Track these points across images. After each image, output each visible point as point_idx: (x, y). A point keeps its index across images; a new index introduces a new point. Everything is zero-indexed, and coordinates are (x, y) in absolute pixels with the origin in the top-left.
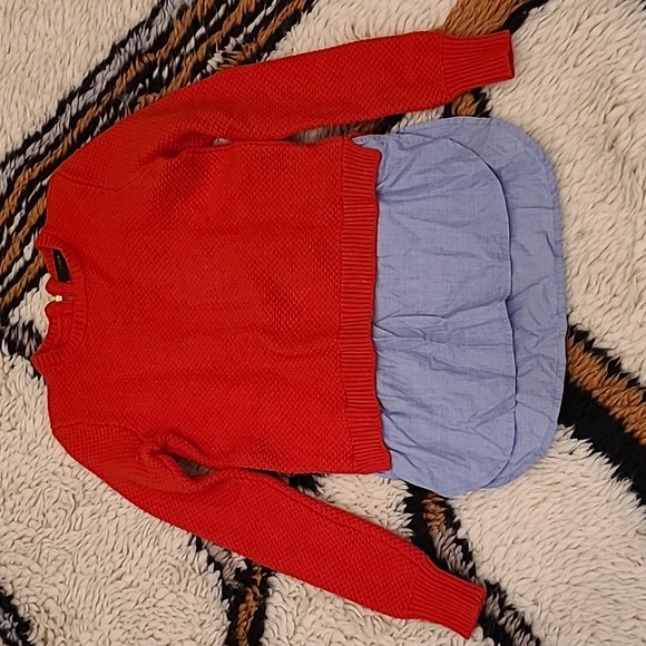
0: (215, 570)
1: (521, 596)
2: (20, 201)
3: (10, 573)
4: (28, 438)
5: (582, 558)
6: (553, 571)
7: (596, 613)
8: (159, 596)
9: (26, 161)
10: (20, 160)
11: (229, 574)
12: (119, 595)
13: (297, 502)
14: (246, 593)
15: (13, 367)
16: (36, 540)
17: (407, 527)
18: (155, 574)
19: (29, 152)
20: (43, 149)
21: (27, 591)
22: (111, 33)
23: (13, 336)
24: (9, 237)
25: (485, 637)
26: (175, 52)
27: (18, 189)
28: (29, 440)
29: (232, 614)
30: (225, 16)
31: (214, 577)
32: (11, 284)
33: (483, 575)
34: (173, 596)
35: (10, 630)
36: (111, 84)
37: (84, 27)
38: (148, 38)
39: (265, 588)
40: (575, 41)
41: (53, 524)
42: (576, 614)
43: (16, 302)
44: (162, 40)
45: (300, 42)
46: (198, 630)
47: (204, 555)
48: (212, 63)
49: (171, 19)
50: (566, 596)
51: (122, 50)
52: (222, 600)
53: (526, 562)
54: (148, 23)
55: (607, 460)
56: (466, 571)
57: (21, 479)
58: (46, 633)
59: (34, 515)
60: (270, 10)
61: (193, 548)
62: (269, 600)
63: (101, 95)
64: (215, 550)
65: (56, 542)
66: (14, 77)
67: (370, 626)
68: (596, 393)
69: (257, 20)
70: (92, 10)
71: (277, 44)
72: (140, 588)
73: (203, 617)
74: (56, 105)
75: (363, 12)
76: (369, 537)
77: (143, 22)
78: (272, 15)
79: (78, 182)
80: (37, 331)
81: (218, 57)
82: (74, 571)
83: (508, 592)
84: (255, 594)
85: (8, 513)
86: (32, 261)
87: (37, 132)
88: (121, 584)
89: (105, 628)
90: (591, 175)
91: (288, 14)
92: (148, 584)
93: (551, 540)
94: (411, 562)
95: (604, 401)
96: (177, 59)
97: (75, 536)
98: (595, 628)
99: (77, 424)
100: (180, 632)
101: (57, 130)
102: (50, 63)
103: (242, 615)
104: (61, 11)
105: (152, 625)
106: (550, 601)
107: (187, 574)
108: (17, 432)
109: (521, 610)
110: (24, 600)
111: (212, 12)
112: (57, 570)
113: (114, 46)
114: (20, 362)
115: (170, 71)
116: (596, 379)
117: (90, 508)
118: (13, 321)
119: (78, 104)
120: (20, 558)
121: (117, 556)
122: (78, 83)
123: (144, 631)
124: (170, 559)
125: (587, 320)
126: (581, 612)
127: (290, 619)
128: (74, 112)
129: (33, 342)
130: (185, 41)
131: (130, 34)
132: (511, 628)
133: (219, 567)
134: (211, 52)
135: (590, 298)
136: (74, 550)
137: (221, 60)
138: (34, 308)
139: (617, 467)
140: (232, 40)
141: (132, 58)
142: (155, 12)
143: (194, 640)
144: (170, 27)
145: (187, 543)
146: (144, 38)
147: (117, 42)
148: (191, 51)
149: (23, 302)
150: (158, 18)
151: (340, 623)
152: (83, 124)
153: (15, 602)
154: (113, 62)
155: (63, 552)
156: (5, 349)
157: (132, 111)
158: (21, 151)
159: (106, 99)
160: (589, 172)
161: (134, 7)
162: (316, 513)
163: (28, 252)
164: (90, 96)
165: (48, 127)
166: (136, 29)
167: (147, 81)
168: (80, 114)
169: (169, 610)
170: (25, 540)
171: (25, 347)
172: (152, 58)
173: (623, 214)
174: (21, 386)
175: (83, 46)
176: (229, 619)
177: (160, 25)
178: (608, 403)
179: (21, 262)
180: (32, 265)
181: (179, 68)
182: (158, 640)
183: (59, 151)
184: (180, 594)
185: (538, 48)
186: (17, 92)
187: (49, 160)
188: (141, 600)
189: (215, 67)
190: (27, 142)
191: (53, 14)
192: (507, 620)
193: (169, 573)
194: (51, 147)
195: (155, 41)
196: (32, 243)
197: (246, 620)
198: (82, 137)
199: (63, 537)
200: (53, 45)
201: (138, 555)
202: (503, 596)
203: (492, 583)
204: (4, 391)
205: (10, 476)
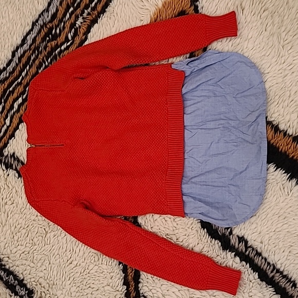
1: (254, 240)
3: (20, 269)
4: (20, 206)
5: (280, 218)
6: (267, 227)
7: (290, 242)
8: (90, 268)
12: (72, 271)
15: (8, 175)
16: (31, 252)
18: (87, 258)
19: (2, 77)
20: (8, 74)
21: (30, 276)
22: (31, 17)
23: (6, 161)
25: (241, 261)
26: (61, 21)
28: (21, 207)
29: (125, 270)
30: (81, 1)
33: (236, 233)
34: (97, 267)
35: (25, 295)
36: (34, 40)
37: (18, 16)
38: (48, 17)
41: (37, 244)
42: (281, 244)
43: (5, 145)
44: (54, 16)
45: (117, 7)
46: (110, 281)
48: (78, 23)
49: (57, 7)
50: (273, 237)
51: (37, 24)
52: (119, 265)
54: (47, 10)
55: (284, 171)
56: (228, 233)
57: (19, 226)
58: (41, 294)
59: (28, 241)
63: (30, 46)
65: (40, 252)
70: (21, 8)
71: (106, 9)
72: (81, 266)
73: (112, 274)
74: (11, 54)
77: (45, 10)
80: (17, 157)
81: (80, 20)
82: (50, 263)
83: (248, 240)
85: (16, 242)
86: (10, 125)
87: (4, 67)
88: (72, 266)
89: (68, 287)
90: (257, 45)
92: (84, 264)
93: (265, 213)
95: (276, 144)
96: (62, 24)
97: (48, 247)
98: (290, 249)
100: (102, 283)
101: (13, 64)
102: (6, 35)
103: (129, 271)
104: (7, 12)
105: (89, 282)
106: (268, 240)
108: (15, 205)
109: (255, 247)
110: (29, 280)
112: (42, 264)
113: (33, 22)
114: (12, 172)
115: (60, 30)
117: (53, 233)
118: (6, 154)
119: (20, 51)
120: (24, 262)
121: (68, 253)
122: (19, 42)
123: (85, 286)
126: (283, 243)
128: (19, 55)
129: (16, 162)
130: (65, 15)
131: (40, 16)
132: (252, 255)
134: (77, 18)
136: (48, 254)
137: (82, 21)
138: (15, 147)
139: (289, 175)
140: (86, 11)
141: (42, 27)
142: (49, 4)
143: (109, 286)
144: (57, 10)
147: (34, 21)
148: (68, 19)
149: (9, 145)
150: (51, 7)
152: (24, 60)
153: (25, 282)
154: (34, 30)
155: (43, 256)
156: (4, 167)
157: (46, 51)
159: (33, 47)
160: (256, 43)
161: (40, 4)
163: (8, 122)
164: (26, 47)
165: (8, 64)
166: (42, 13)
167: (50, 36)
168: (22, 56)
169: (96, 274)
170: (25, 253)
171: (13, 165)
172: (51, 25)
173: (274, 60)
174: (13, 183)
175: (19, 25)
176: (123, 273)
177: (52, 10)
178: (278, 145)
179: (5, 127)
180: (10, 128)
181: (64, 28)
182: (93, 288)
183: (15, 74)
184: (99, 265)
187: (11, 79)
188: (82, 272)
189: (80, 25)
191: (4, 13)
192: (249, 252)
193: (93, 257)
194: (11, 73)
195: (51, 18)
196: (9, 118)
197: (131, 272)
198: (24, 66)
199: (43, 249)
200: (6, 27)
201: (78, 251)
202: (246, 242)
203: (240, 236)
204: (6, 187)
205: (14, 225)
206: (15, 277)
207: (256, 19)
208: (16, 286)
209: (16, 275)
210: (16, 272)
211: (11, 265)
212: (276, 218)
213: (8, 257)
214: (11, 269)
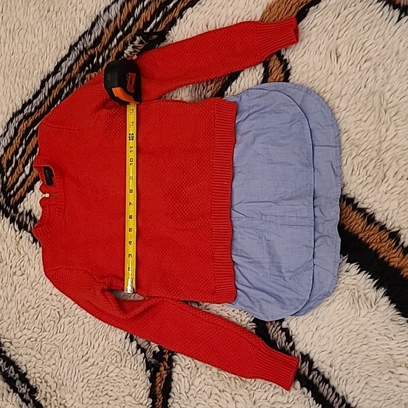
0: (141, 353)
1: (322, 361)
2: (22, 140)
3: (24, 360)
4: (31, 279)
5: (359, 337)
6: (342, 346)
7: (368, 370)
8: (110, 370)
9: (24, 116)
10: (21, 116)
11: (150, 355)
12: (87, 370)
13: (185, 310)
14: (160, 366)
15: (21, 237)
16: (38, 340)
17: (253, 322)
18: (106, 358)
19: (25, 111)
20: (33, 109)
21: (34, 370)
22: (69, 39)
23: (21, 219)
24: (16, 161)
25: (302, 387)
26: (105, 48)
27: (20, 133)
29: (152, 379)
30: (133, 24)
31: (141, 357)
32: (18, 189)
33: (300, 349)
34: (118, 370)
35: (26, 393)
36: (70, 69)
37: (54, 37)
38: (90, 40)
39: (171, 361)
40: (337, 24)
41: (48, 330)
42: (356, 371)
43: (21, 199)
44: (98, 40)
45: (177, 36)
46: (133, 390)
47: (134, 344)
48: (127, 52)
49: (103, 28)
50: (349, 360)
51: (76, 48)
52: (146, 371)
53: (325, 340)
54: (90, 32)
55: (370, 276)
56: (288, 347)
57: (28, 304)
58: (46, 395)
59: (36, 325)
60: (158, 19)
61: (128, 340)
62: (173, 370)
63: (65, 75)
64: (141, 341)
65: (50, 340)
66: (15, 69)
67: (233, 383)
68: (361, 235)
69: (152, 26)
70: (58, 27)
72: (98, 366)
73: (136, 382)
74: (40, 83)
75: (213, 16)
76: (228, 330)
77: (87, 31)
78: (160, 21)
79: (56, 128)
80: (34, 216)
81: (130, 49)
82: (61, 357)
83: (314, 360)
84: (165, 366)
85: (21, 324)
86: (29, 175)
87: (30, 100)
88: (88, 364)
89: (80, 391)
90: (352, 105)
91: (169, 20)
92: (103, 363)
93: (339, 327)
94: (253, 345)
95: (366, 240)
96: (107, 51)
97: (60, 336)
98: (368, 380)
99: (59, 268)
100: (123, 391)
101: (41, 97)
102: (36, 59)
103: (158, 380)
104: (40, 29)
105: (106, 388)
106: (340, 364)
107: (125, 356)
108: (25, 276)
109: (322, 371)
110: (32, 375)
111: (125, 23)
112: (51, 357)
113: (71, 46)
114: (26, 235)
115: (103, 59)
116: (360, 227)
117: (68, 319)
118: (20, 210)
119: (52, 81)
120: (30, 351)
121: (84, 347)
122: (52, 69)
123: (102, 392)
124: (115, 348)
125: (353, 191)
126: (359, 370)
127: (186, 381)
128: (50, 86)
129: (32, 222)
130: (111, 41)
131: (80, 39)
132: (316, 381)
133: (143, 351)
134: (126, 45)
135: (354, 178)
136: (60, 345)
137: (132, 50)
138: (33, 202)
139: (376, 281)
140: (138, 38)
141: (81, 53)
142: (93, 25)
143: (131, 396)
144: (102, 33)
145: (124, 337)
146: (87, 40)
147: (73, 44)
148: (115, 46)
149: (26, 199)
150: (95, 28)
151: (215, 382)
152: (55, 93)
153: (28, 377)
154: (71, 56)
155: (54, 346)
156: (16, 227)
157: (83, 84)
158: (21, 111)
159: (68, 77)
160: (350, 103)
161: (82, 23)
162: (197, 317)
163: (27, 170)
164: (59, 76)
165: (35, 96)
166: (83, 35)
167: (91, 65)
168: (53, 87)
169: (116, 378)
170: (32, 340)
171: (28, 225)
172: (93, 51)
173: (373, 127)
174: (26, 249)
175: (54, 47)
176: (150, 382)
177: (97, 32)
178: (368, 241)
179: (24, 175)
180: (30, 177)
181: (108, 57)
182: (110, 396)
183: (42, 110)
184: (122, 368)
185: (314, 29)
186: (18, 77)
187: (37, 115)
188: (99, 373)
189: (129, 55)
190: (24, 106)
191: (36, 30)
192: (313, 377)
193: (114, 356)
194: (38, 108)
195: (94, 42)
196: (29, 165)
197: (160, 382)
198: (55, 101)
199: (54, 337)
200: (37, 48)
201: (96, 346)
202: (311, 363)
203: (305, 354)
204: (17, 253)
205: (22, 302)
206: (17, 369)
207: (353, 70)
208: (16, 380)
209: (18, 366)
210: (18, 363)
211: (13, 353)
212: (353, 336)
213: (11, 343)
214: (13, 358)
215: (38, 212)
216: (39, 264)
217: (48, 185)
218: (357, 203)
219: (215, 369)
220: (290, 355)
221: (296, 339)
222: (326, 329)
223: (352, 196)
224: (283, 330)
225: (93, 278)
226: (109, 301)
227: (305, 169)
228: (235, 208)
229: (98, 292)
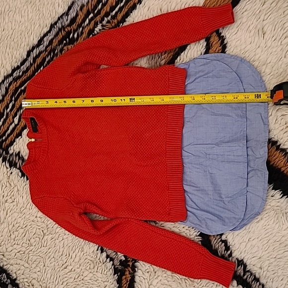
0: (110, 261)
1: (253, 265)
2: (11, 97)
3: (14, 268)
4: (20, 206)
5: (282, 246)
6: (268, 253)
8: (84, 275)
9: (14, 79)
10: (11, 79)
11: (117, 263)
12: (66, 276)
13: (146, 228)
14: (125, 271)
15: (11, 173)
16: (26, 252)
17: (199, 236)
18: (82, 265)
19: (15, 75)
20: (21, 73)
21: (23, 276)
22: (50, 19)
23: (11, 159)
24: (7, 114)
25: (238, 285)
26: (79, 26)
27: (10, 92)
28: (21, 206)
29: (119, 281)
30: (102, 8)
31: (110, 264)
32: (9, 135)
33: (236, 256)
34: (91, 275)
36: (51, 42)
37: (37, 17)
38: (67, 20)
39: (134, 268)
40: (263, 10)
41: (34, 245)
42: (280, 272)
43: (12, 143)
44: (73, 21)
45: (137, 18)
47: (104, 254)
48: (97, 29)
49: (77, 11)
50: (275, 264)
51: (55, 26)
52: (114, 275)
53: (255, 249)
54: (67, 14)
56: (227, 255)
57: (18, 225)
59: (25, 241)
60: (122, 4)
61: (99, 251)
62: (136, 274)
63: (47, 47)
64: (110, 252)
65: (35, 253)
66: (6, 42)
67: (184, 283)
68: (283, 169)
69: (117, 9)
70: (41, 9)
71: (126, 19)
72: (75, 272)
73: (106, 283)
74: (26, 53)
75: (165, 3)
76: (180, 242)
77: (65, 13)
78: (123, 6)
79: (40, 88)
80: (22, 156)
81: (99, 27)
82: (44, 266)
83: (247, 264)
84: (129, 271)
85: (12, 241)
86: (18, 124)
87: (18, 66)
88: (67, 270)
90: (275, 71)
91: (131, 5)
92: (79, 270)
93: (266, 239)
94: (200, 253)
95: (287, 173)
96: (81, 29)
97: (44, 249)
99: (44, 197)
101: (27, 64)
102: (23, 34)
103: (124, 282)
104: (26, 11)
106: (267, 266)
107: (97, 264)
108: (15, 203)
109: (254, 272)
110: (21, 280)
111: (96, 7)
112: (37, 266)
113: (51, 24)
114: (15, 171)
115: (78, 34)
116: (282, 163)
117: (51, 236)
118: (11, 152)
119: (36, 52)
120: (19, 261)
121: (64, 258)
122: (36, 42)
124: (89, 258)
125: (276, 136)
126: (282, 271)
127: (147, 282)
128: (35, 55)
129: (21, 161)
130: (84, 21)
131: (59, 19)
132: (249, 280)
133: (112, 259)
134: (96, 24)
135: (277, 126)
136: (44, 256)
137: (101, 28)
138: (21, 146)
140: (106, 19)
141: (60, 30)
142: (70, 8)
144: (77, 15)
145: (96, 250)
146: (65, 20)
147: (53, 23)
148: (87, 25)
149: (15, 143)
150: (71, 10)
151: (170, 282)
152: (39, 61)
153: (17, 282)
154: (52, 32)
155: (39, 257)
156: (8, 165)
157: (61, 54)
158: (11, 75)
159: (49, 49)
160: (274, 69)
161: (60, 7)
162: (155, 232)
163: (16, 120)
164: (42, 48)
165: (23, 63)
166: (62, 16)
167: (68, 39)
168: (37, 56)
169: (89, 281)
170: (21, 252)
171: (17, 164)
172: (69, 29)
174: (16, 182)
175: (37, 26)
176: (118, 284)
177: (72, 14)
179: (13, 125)
180: (18, 126)
181: (82, 33)
183: (29, 74)
184: (94, 273)
185: (245, 13)
186: (8, 48)
187: (24, 78)
188: (76, 277)
189: (98, 31)
190: (14, 71)
191: (23, 12)
192: (247, 277)
193: (89, 264)
194: (25, 72)
195: (70, 22)
196: (18, 116)
197: (126, 284)
198: (39, 67)
199: (39, 250)
200: (24, 26)
201: (73, 256)
202: (245, 266)
203: (240, 259)
204: (8, 185)
205: (13, 224)
206: (8, 276)
207: (276, 45)
208: (8, 285)
209: (9, 274)
210: (10, 271)
211: (5, 263)
212: (277, 245)
213: (3, 255)
214: (5, 267)
215: (25, 153)
216: (26, 193)
217: (34, 132)
218: (280, 145)
219: (169, 273)
220: (229, 260)
221: (233, 248)
222: (256, 240)
223: (275, 139)
224: (223, 241)
225: (72, 203)
226: (85, 222)
227: (240, 119)
228: (185, 149)
229: (76, 216)
